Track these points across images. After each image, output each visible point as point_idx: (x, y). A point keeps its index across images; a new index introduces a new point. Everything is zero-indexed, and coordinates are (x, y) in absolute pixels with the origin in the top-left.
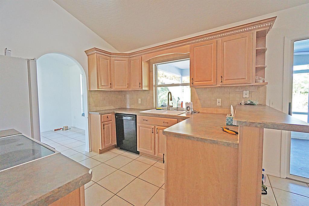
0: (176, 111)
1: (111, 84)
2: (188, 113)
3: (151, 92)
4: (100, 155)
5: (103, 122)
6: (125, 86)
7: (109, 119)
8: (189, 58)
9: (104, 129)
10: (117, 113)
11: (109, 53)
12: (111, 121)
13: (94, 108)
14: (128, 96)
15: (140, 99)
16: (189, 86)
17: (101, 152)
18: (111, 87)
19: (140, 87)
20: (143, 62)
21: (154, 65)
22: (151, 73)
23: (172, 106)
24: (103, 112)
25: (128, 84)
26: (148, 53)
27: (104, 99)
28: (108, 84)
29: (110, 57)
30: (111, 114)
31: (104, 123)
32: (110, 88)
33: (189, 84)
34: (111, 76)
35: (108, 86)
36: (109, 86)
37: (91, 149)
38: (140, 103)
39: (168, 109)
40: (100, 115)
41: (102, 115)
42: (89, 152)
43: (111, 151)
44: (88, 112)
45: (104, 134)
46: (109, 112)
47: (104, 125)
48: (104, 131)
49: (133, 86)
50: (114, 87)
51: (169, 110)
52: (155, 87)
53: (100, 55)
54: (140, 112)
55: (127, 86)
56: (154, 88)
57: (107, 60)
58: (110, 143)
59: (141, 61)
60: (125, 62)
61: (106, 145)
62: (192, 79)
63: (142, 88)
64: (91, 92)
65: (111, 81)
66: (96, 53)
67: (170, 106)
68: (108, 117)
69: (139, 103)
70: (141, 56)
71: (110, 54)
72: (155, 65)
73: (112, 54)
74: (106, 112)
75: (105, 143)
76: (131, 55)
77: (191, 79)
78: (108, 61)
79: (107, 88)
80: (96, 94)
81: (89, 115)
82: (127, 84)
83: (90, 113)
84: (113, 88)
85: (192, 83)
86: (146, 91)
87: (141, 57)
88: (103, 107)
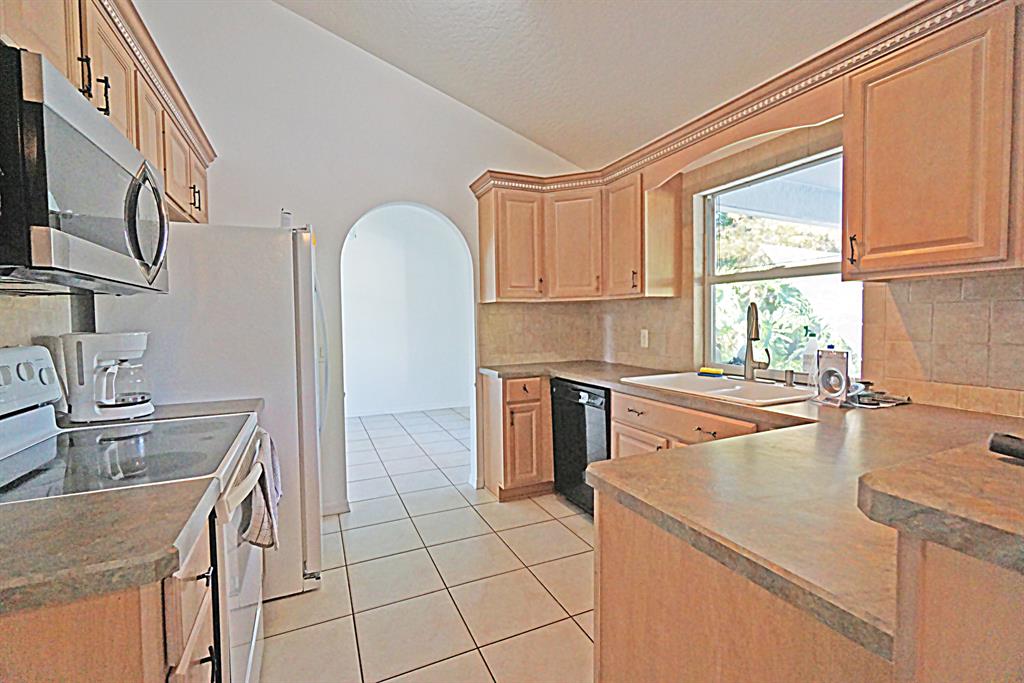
0: (781, 385)
1: (541, 281)
2: (827, 399)
3: (684, 302)
4: (502, 504)
5: (509, 403)
6: (589, 285)
7: (531, 396)
8: (840, 149)
9: (512, 424)
10: (557, 378)
11: (537, 180)
12: (538, 400)
13: (496, 355)
14: (608, 320)
15: (645, 332)
16: (839, 276)
17: (505, 496)
18: (541, 292)
19: (634, 286)
20: (646, 193)
21: (697, 198)
22: (685, 231)
23: (768, 365)
24: (514, 370)
25: (598, 277)
26: (665, 156)
27: (529, 331)
28: (534, 281)
29: (544, 192)
30: (538, 379)
31: (512, 406)
32: (540, 295)
33: (840, 268)
34: (543, 254)
35: (533, 287)
36: (536, 289)
37: (481, 479)
38: (647, 346)
39: (749, 376)
40: (501, 379)
41: (508, 382)
42: (475, 486)
43: (535, 499)
44: (477, 369)
45: (513, 440)
46: (531, 370)
47: (512, 413)
48: (513, 430)
49: (615, 283)
50: (553, 289)
51: (752, 379)
52: (703, 284)
53: (504, 191)
54: (623, 380)
55: (595, 284)
56: (697, 289)
57: (531, 204)
58: (532, 471)
59: (639, 191)
60: (590, 202)
61: (518, 477)
62: (852, 239)
63: (642, 291)
64: (485, 306)
65: (543, 271)
66: (494, 186)
67: (757, 365)
68: (525, 389)
69: (642, 345)
70: (641, 171)
71: (540, 181)
72: (705, 197)
73: (546, 181)
74: (522, 371)
75: (517, 471)
76: (608, 174)
77: (848, 240)
78: (532, 208)
79: (528, 295)
80: (503, 315)
81: (479, 376)
82: (594, 278)
83: (482, 371)
84: (550, 295)
85: (852, 261)
86: (668, 301)
87: (642, 175)
88: (522, 356)
